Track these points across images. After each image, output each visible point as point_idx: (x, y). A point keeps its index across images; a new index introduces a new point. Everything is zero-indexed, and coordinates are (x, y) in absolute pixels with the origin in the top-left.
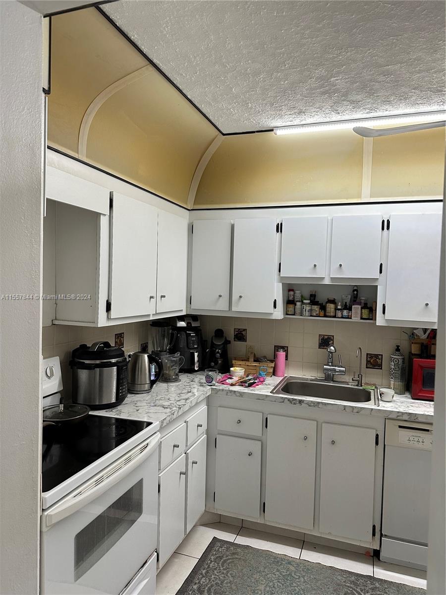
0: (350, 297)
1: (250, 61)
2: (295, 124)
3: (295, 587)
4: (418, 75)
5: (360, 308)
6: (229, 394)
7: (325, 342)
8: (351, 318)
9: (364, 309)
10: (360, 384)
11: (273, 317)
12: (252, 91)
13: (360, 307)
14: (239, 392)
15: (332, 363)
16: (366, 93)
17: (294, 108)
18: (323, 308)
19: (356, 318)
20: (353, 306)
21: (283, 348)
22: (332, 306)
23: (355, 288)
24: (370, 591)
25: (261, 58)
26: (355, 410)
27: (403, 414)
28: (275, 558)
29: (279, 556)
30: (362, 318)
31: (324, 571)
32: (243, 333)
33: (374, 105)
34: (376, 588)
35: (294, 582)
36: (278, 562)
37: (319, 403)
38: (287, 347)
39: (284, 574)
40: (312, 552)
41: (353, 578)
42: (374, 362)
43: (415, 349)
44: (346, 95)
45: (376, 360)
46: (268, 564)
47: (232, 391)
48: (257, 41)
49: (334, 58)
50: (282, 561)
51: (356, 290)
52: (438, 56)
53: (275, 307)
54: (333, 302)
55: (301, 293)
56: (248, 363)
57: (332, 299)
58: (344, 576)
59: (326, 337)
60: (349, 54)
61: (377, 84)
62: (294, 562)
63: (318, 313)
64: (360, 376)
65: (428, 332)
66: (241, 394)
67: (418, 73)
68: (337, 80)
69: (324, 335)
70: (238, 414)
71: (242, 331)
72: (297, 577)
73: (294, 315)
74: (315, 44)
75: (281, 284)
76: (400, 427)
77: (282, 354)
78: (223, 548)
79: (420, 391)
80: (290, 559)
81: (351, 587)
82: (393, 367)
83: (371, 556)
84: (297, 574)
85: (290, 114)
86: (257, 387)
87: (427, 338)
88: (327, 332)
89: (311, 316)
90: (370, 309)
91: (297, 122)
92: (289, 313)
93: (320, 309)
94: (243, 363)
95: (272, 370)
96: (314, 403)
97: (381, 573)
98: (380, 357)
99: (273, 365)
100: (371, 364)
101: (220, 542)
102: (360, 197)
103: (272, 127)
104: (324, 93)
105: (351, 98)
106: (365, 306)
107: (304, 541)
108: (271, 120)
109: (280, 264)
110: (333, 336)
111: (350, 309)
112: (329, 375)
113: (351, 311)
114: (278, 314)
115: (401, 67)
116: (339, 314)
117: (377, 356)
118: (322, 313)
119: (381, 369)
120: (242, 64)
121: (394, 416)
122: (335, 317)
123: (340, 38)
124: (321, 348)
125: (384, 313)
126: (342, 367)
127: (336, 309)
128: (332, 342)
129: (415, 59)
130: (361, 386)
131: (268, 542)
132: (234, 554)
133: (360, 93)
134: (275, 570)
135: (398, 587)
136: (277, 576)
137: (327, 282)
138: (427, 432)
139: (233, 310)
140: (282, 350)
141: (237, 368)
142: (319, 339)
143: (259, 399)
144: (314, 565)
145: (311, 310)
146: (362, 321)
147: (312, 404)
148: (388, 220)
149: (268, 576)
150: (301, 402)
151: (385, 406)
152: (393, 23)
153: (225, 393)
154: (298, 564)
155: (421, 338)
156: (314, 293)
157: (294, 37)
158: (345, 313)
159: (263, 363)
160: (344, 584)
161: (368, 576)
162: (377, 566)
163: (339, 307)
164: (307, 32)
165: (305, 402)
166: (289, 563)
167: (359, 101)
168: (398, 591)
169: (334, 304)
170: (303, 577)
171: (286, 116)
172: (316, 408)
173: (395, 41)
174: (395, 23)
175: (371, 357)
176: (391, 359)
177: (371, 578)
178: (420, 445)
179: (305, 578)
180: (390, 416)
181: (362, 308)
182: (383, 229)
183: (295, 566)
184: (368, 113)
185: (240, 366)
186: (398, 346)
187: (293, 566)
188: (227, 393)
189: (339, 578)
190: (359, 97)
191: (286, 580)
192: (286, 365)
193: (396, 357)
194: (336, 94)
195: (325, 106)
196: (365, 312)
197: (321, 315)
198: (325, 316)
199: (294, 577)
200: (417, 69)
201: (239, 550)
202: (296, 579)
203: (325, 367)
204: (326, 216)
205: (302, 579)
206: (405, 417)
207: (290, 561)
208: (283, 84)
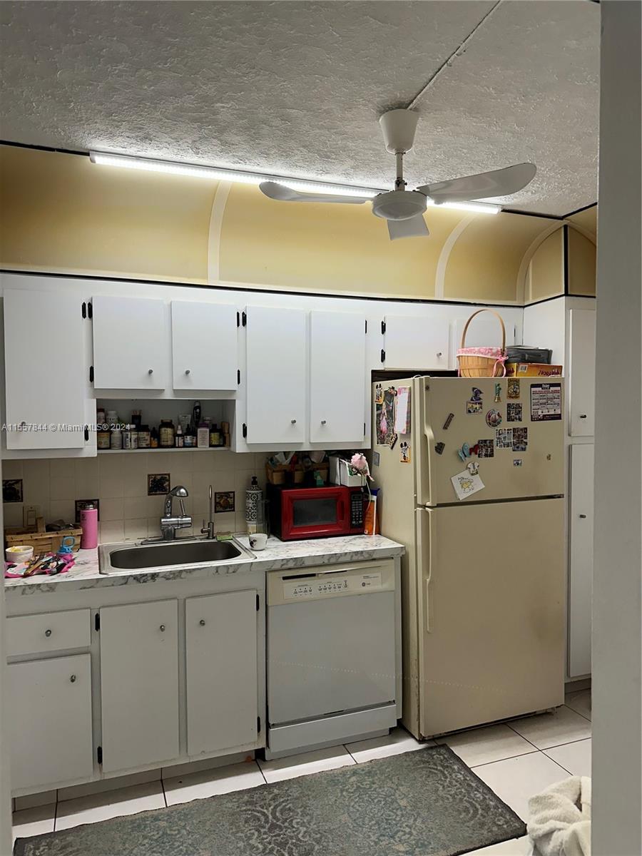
0: (190, 416)
1: (115, 39)
2: (128, 153)
3: (179, 846)
4: (318, 131)
5: (208, 433)
6: (28, 591)
7: (158, 485)
8: (196, 446)
9: (214, 432)
10: (211, 535)
11: (85, 454)
12: (91, 85)
13: (208, 430)
14: (47, 584)
15: (171, 513)
16: (249, 135)
17: (140, 128)
18: (156, 434)
19: (203, 446)
20: (199, 430)
21: (90, 502)
22: (169, 431)
23: (197, 404)
24: (272, 802)
25: (136, 39)
26: (231, 570)
27: (288, 560)
28: (133, 822)
29: (137, 817)
30: (211, 446)
31: (206, 807)
32: (17, 487)
33: (248, 155)
34: (276, 795)
35: (176, 841)
36: (139, 826)
37: (181, 571)
38: (98, 500)
39: (155, 838)
40: (179, 790)
41: (246, 797)
42: (224, 503)
43: (276, 479)
44: (222, 131)
45: (226, 500)
46: (125, 837)
47: (32, 585)
48: (146, 12)
49: (237, 76)
50: (145, 821)
51: (199, 407)
52: (349, 115)
53: (87, 438)
54: (168, 424)
55: (116, 414)
56: (36, 536)
57: (169, 421)
58: (234, 800)
59: (159, 477)
60: (258, 78)
61: (268, 128)
62: (162, 814)
63: (148, 442)
64: (211, 524)
65: (291, 455)
66: (51, 587)
67: (319, 129)
68: (223, 107)
69: (155, 475)
70: (43, 622)
71: (13, 484)
72: (176, 832)
73: (110, 448)
74: (224, 48)
75: (95, 400)
76: (285, 578)
77: (91, 511)
78: (42, 848)
79: (292, 529)
80: (155, 813)
81: (249, 810)
82: (251, 505)
83: (253, 760)
84: (174, 828)
85: (128, 137)
86: (69, 570)
87: (290, 463)
88: (159, 470)
89: (139, 448)
90: (222, 432)
91: (132, 150)
92: (103, 446)
93: (151, 437)
94: (28, 536)
95: (78, 541)
96: (174, 574)
97: (274, 776)
98: (232, 495)
99: (80, 531)
100: (221, 506)
101: (31, 841)
102: (206, 277)
103: (87, 149)
104: (195, 120)
105: (226, 137)
106: (213, 429)
107: (162, 780)
108: (92, 138)
109: (92, 369)
110: (169, 475)
111: (194, 434)
112: (169, 532)
113: (196, 436)
114: (90, 449)
115: (305, 115)
116: (180, 441)
117: (227, 494)
118: (155, 443)
119: (234, 510)
120: (100, 37)
121: (277, 566)
122: (174, 446)
123: (260, 53)
124: (151, 495)
125: (245, 434)
126: (186, 516)
127: (175, 435)
128: (167, 483)
129: (325, 110)
130: (214, 538)
131: (111, 805)
132: (64, 848)
133: (241, 133)
134: (141, 839)
135: (299, 782)
136: (147, 845)
137: (168, 395)
138: (313, 578)
139: (8, 448)
140: (91, 506)
141: (16, 548)
142: (149, 483)
143: (84, 588)
144: (191, 805)
145: (138, 440)
146: (211, 449)
147: (171, 576)
148: (243, 313)
149: (134, 852)
150: (154, 576)
151: (263, 557)
152: (328, 58)
153: (19, 591)
154: (168, 815)
155: (283, 464)
156: (138, 414)
157: (203, 27)
158: (188, 439)
159: (61, 531)
160: (238, 810)
161: (261, 785)
162: (264, 769)
163: (179, 432)
164: (224, 28)
165: (161, 575)
166: (156, 819)
167: (233, 144)
168: (300, 787)
169: (170, 427)
170: (184, 827)
171: (120, 138)
172: (178, 580)
173: (318, 81)
174: (330, 59)
175: (221, 497)
176: (247, 496)
177: (266, 787)
178: (308, 596)
179: (188, 828)
180: (274, 567)
181: (211, 432)
182: (238, 325)
183: (166, 818)
184: (234, 163)
185: (22, 542)
186: (254, 478)
187: (164, 821)
188: (24, 590)
189: (229, 805)
190: (236, 139)
191: (163, 845)
192: (100, 528)
193: (253, 492)
194: (210, 127)
195: (185, 138)
196: (215, 436)
197: (153, 446)
198: (160, 446)
199: (172, 835)
200: (320, 123)
201: (70, 839)
202: (176, 835)
203: (163, 520)
204: (161, 299)
205: (184, 832)
206: (291, 565)
207: (154, 816)
208: (145, 89)
